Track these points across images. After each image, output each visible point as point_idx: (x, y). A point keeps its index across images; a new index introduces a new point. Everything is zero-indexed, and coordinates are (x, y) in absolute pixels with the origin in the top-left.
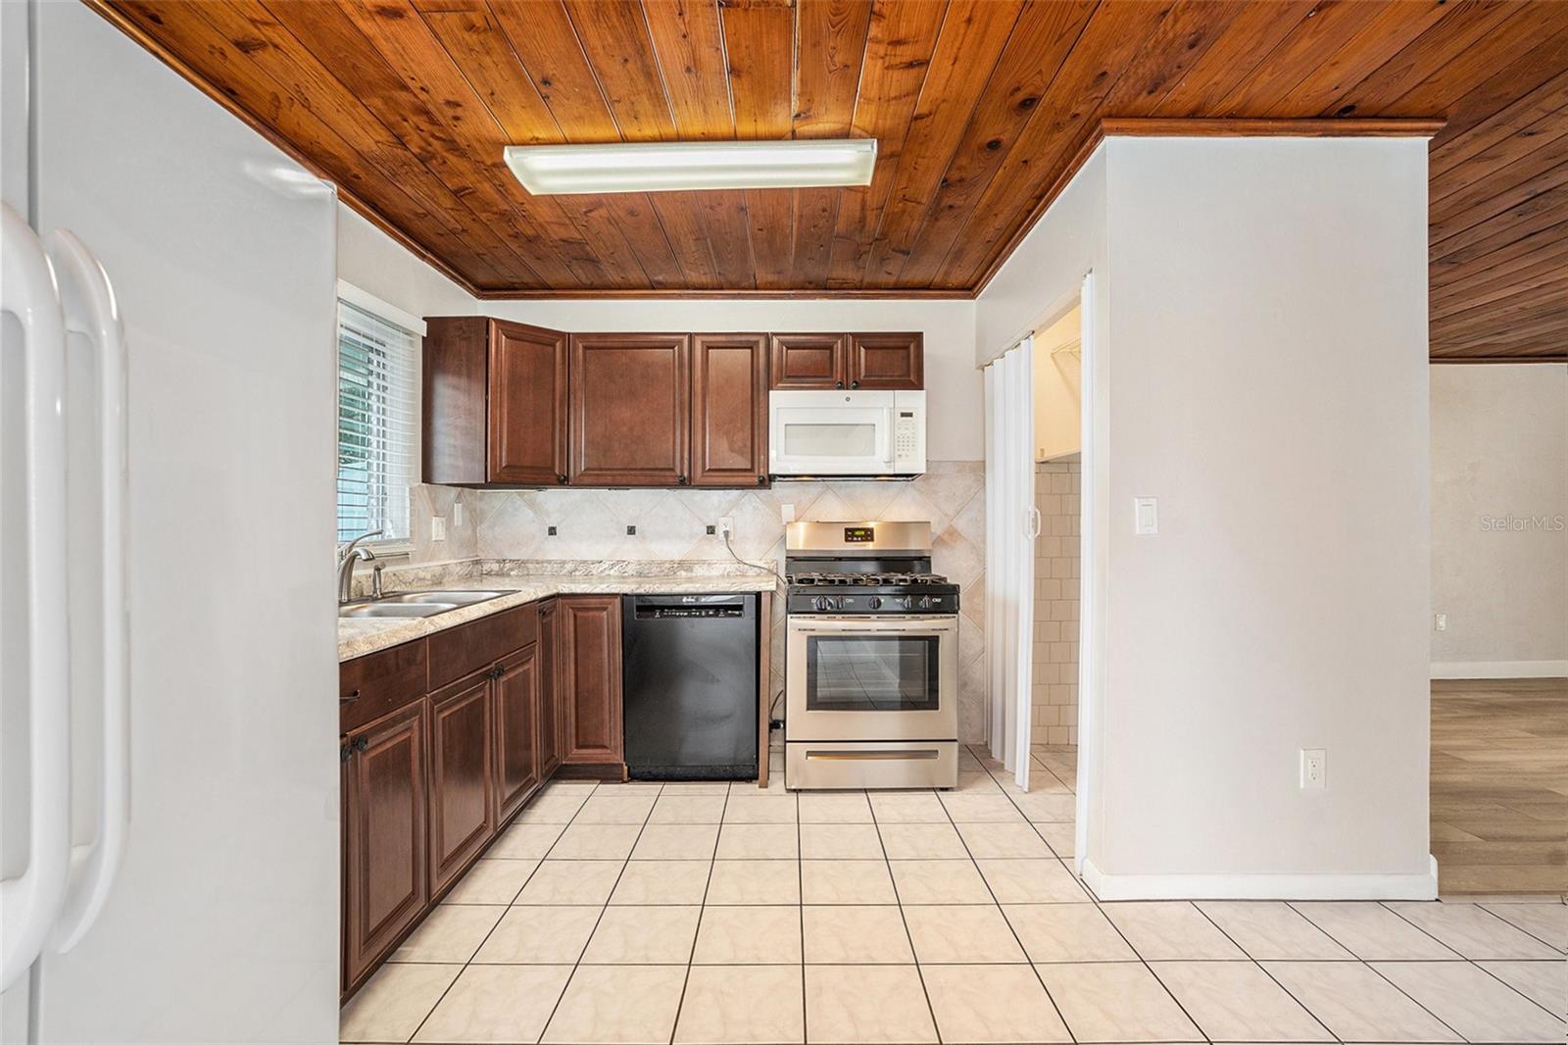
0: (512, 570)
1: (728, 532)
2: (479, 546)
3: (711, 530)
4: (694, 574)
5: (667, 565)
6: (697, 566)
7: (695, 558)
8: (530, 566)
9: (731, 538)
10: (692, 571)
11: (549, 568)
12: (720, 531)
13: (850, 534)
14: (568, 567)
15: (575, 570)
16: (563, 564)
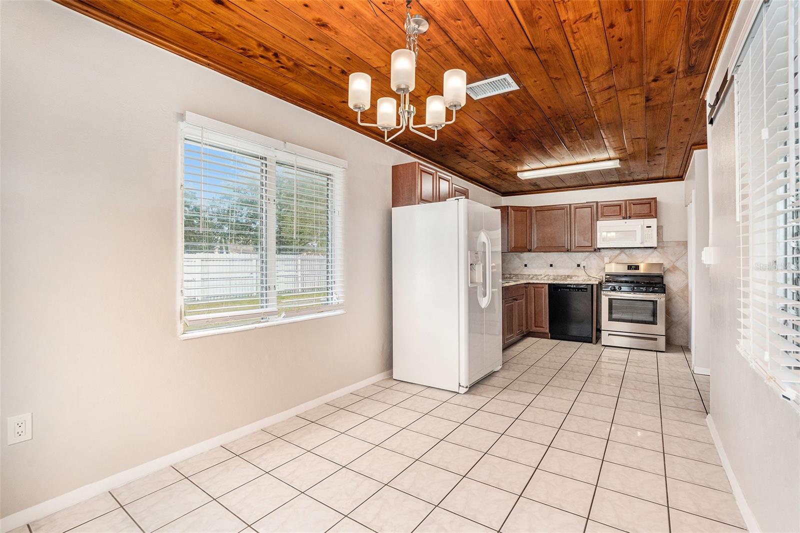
0: (514, 277)
1: (584, 266)
3: (579, 266)
4: (572, 280)
5: (564, 276)
6: (574, 277)
7: (573, 274)
8: (519, 276)
9: (586, 268)
10: (572, 278)
11: (525, 276)
12: (582, 266)
13: (630, 267)
14: (531, 276)
15: (533, 277)
16: (529, 275)
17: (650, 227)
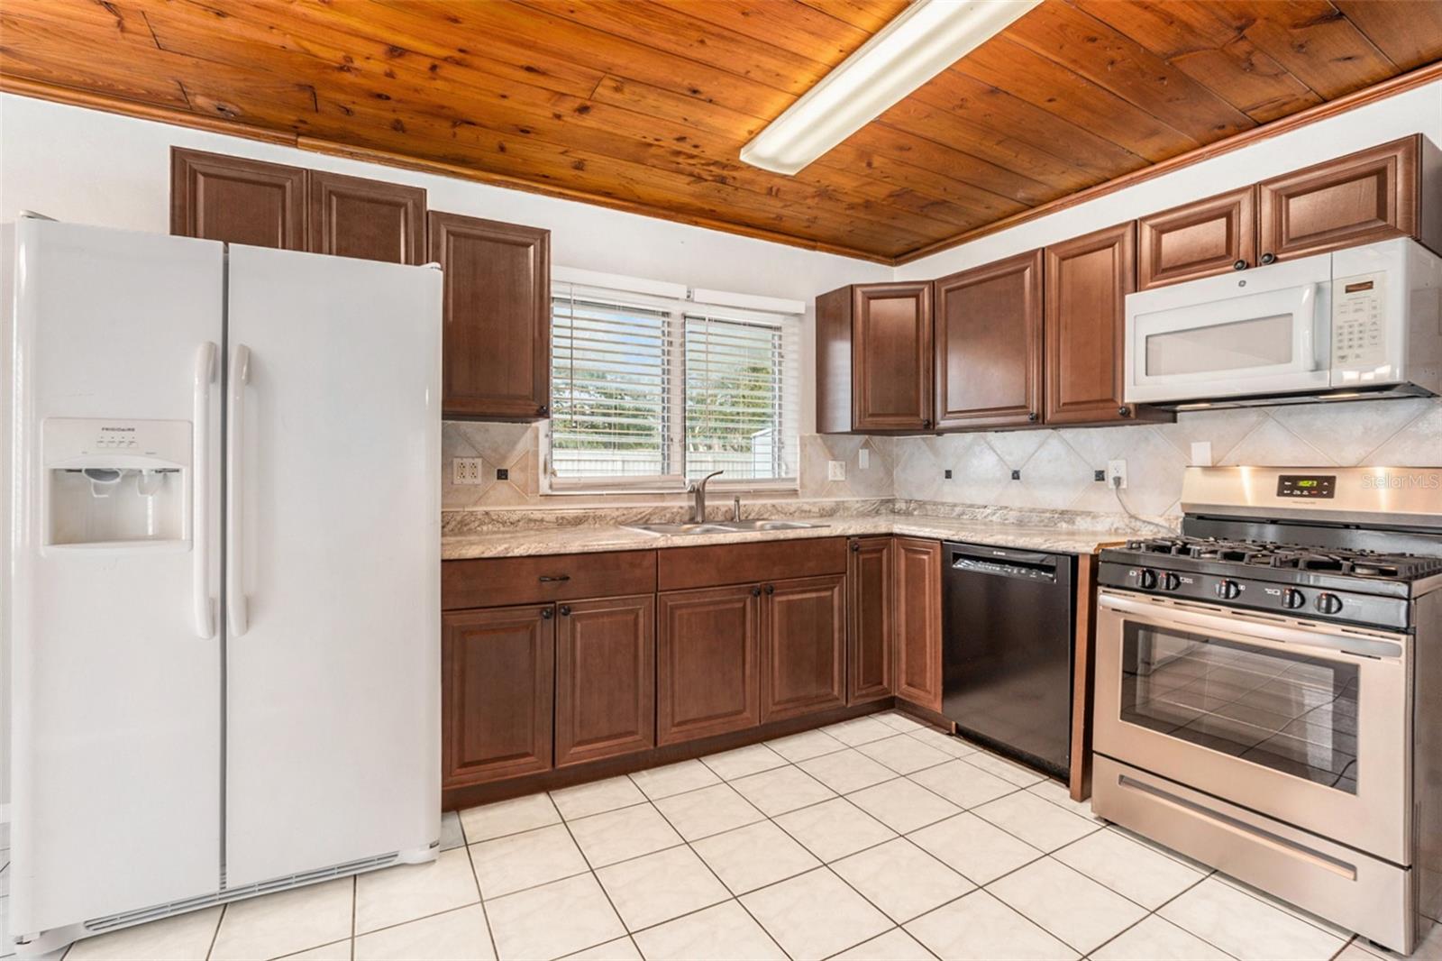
0: (915, 509)
1: (1119, 478)
2: (895, 486)
3: (1100, 476)
4: (1075, 527)
5: (1048, 515)
6: (1079, 519)
7: (1080, 508)
8: (928, 507)
9: (1124, 485)
10: (1074, 523)
11: (942, 510)
12: (1110, 477)
13: (1289, 485)
14: (958, 510)
15: (963, 513)
16: (955, 505)
17: (1368, 285)
